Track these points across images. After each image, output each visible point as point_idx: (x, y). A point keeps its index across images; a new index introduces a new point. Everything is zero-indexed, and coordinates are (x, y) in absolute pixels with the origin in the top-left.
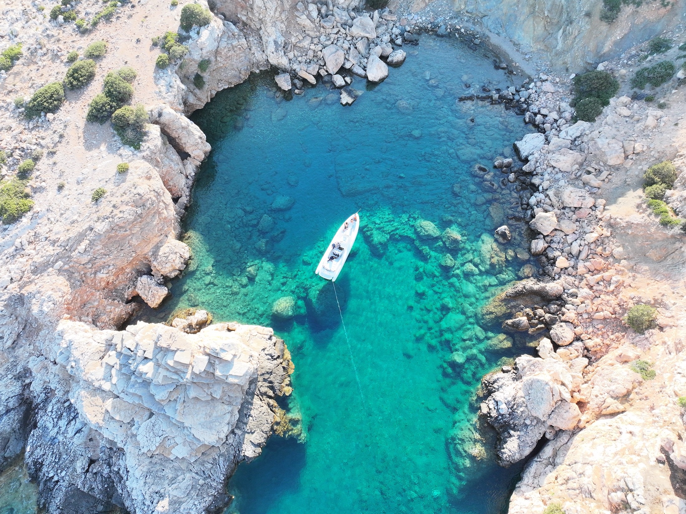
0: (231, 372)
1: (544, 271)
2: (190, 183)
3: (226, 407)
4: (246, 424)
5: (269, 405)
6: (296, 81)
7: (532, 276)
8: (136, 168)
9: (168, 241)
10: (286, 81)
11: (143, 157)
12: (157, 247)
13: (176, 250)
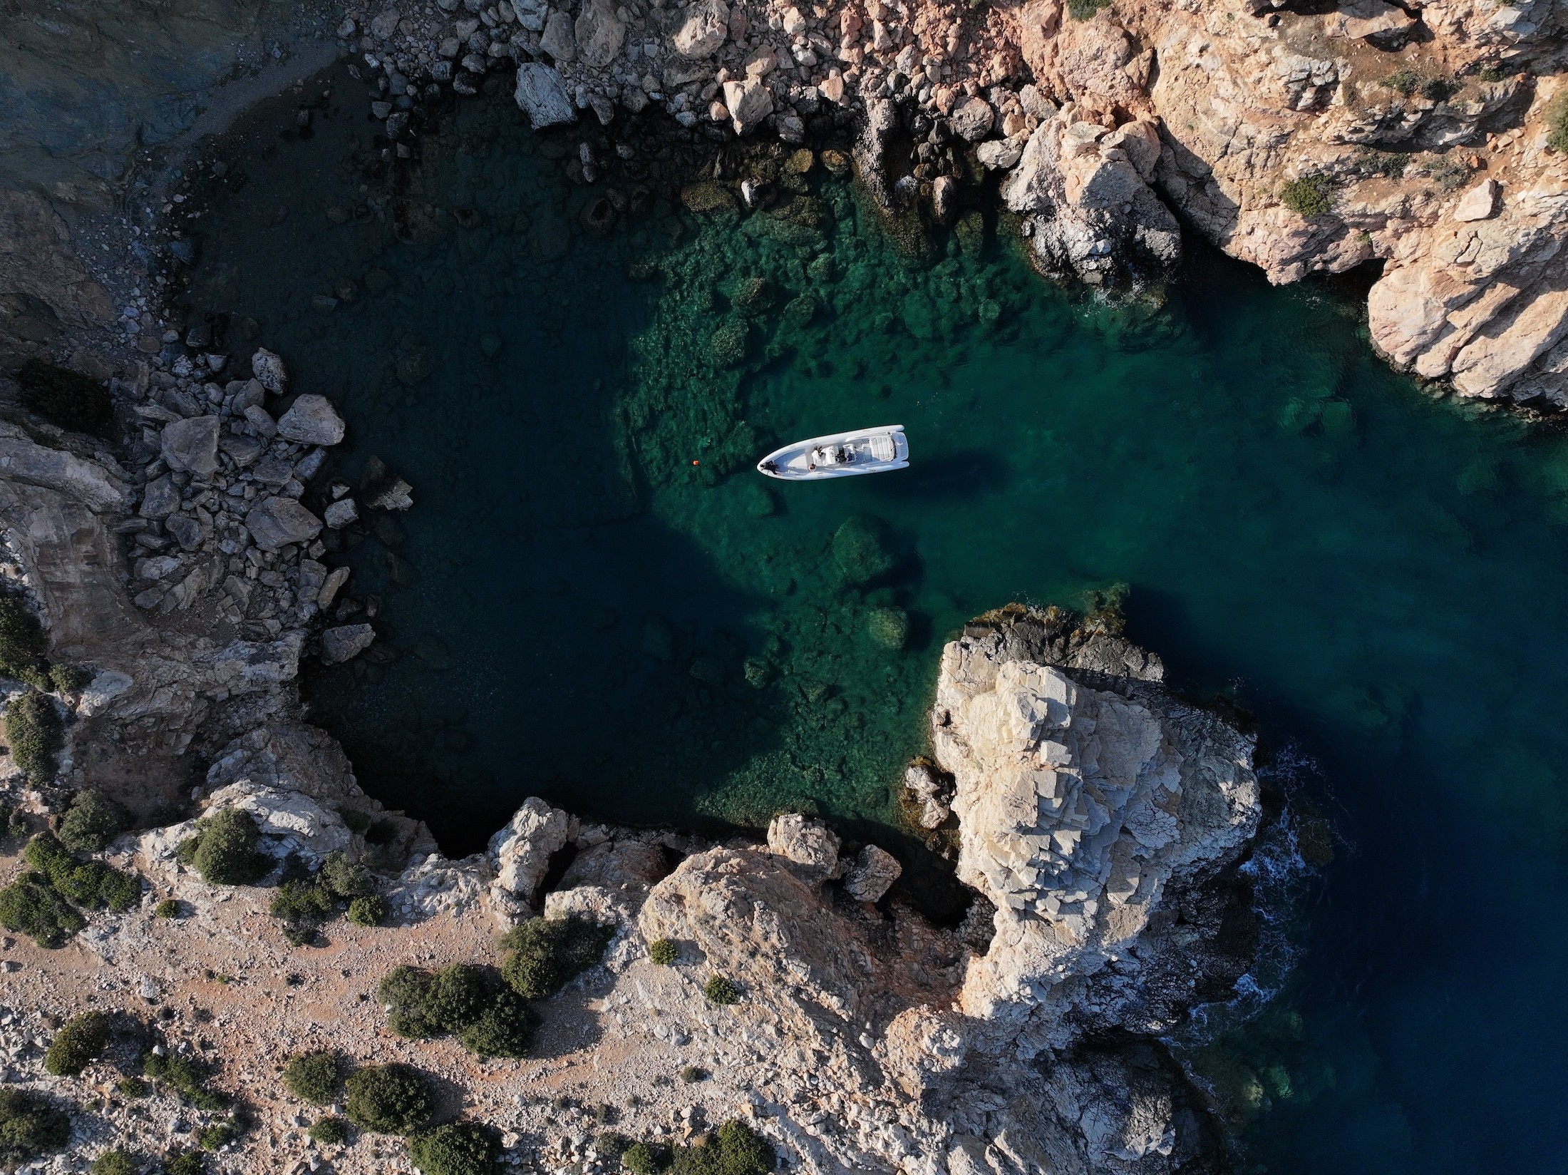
0: (1064, 703)
1: (840, 127)
2: (624, 831)
3: (1103, 711)
4: (1117, 678)
5: (1079, 644)
6: (341, 613)
7: (850, 151)
8: (661, 925)
9: (781, 852)
10: (351, 636)
11: (633, 916)
12: (798, 870)
13: (798, 835)
